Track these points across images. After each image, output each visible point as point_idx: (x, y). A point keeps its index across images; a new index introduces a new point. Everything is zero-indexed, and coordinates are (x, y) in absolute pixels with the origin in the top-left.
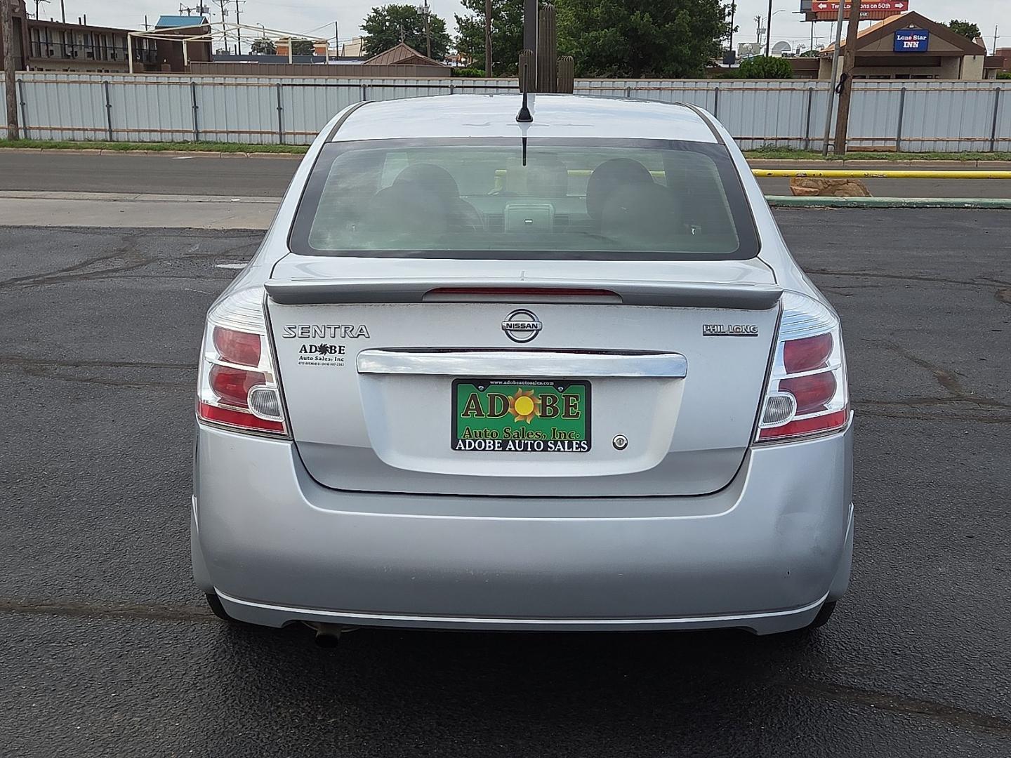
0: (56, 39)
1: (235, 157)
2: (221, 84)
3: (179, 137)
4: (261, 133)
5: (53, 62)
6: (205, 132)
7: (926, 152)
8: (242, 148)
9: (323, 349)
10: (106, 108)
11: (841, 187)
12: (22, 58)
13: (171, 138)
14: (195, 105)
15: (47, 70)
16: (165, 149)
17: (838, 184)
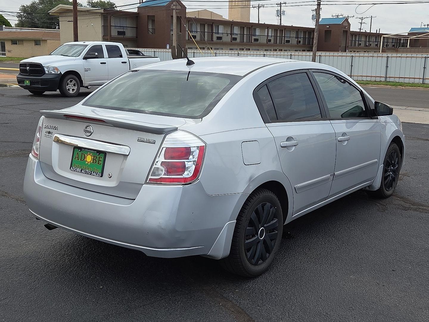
0: (363, 39)
1: (397, 88)
2: (400, 57)
3: (378, 79)
4: (414, 78)
5: (360, 48)
6: (390, 77)
8: (401, 84)
9: (49, 132)
10: (351, 67)
12: (346, 47)
13: (375, 79)
14: (387, 65)
15: (357, 52)
16: (368, 84)
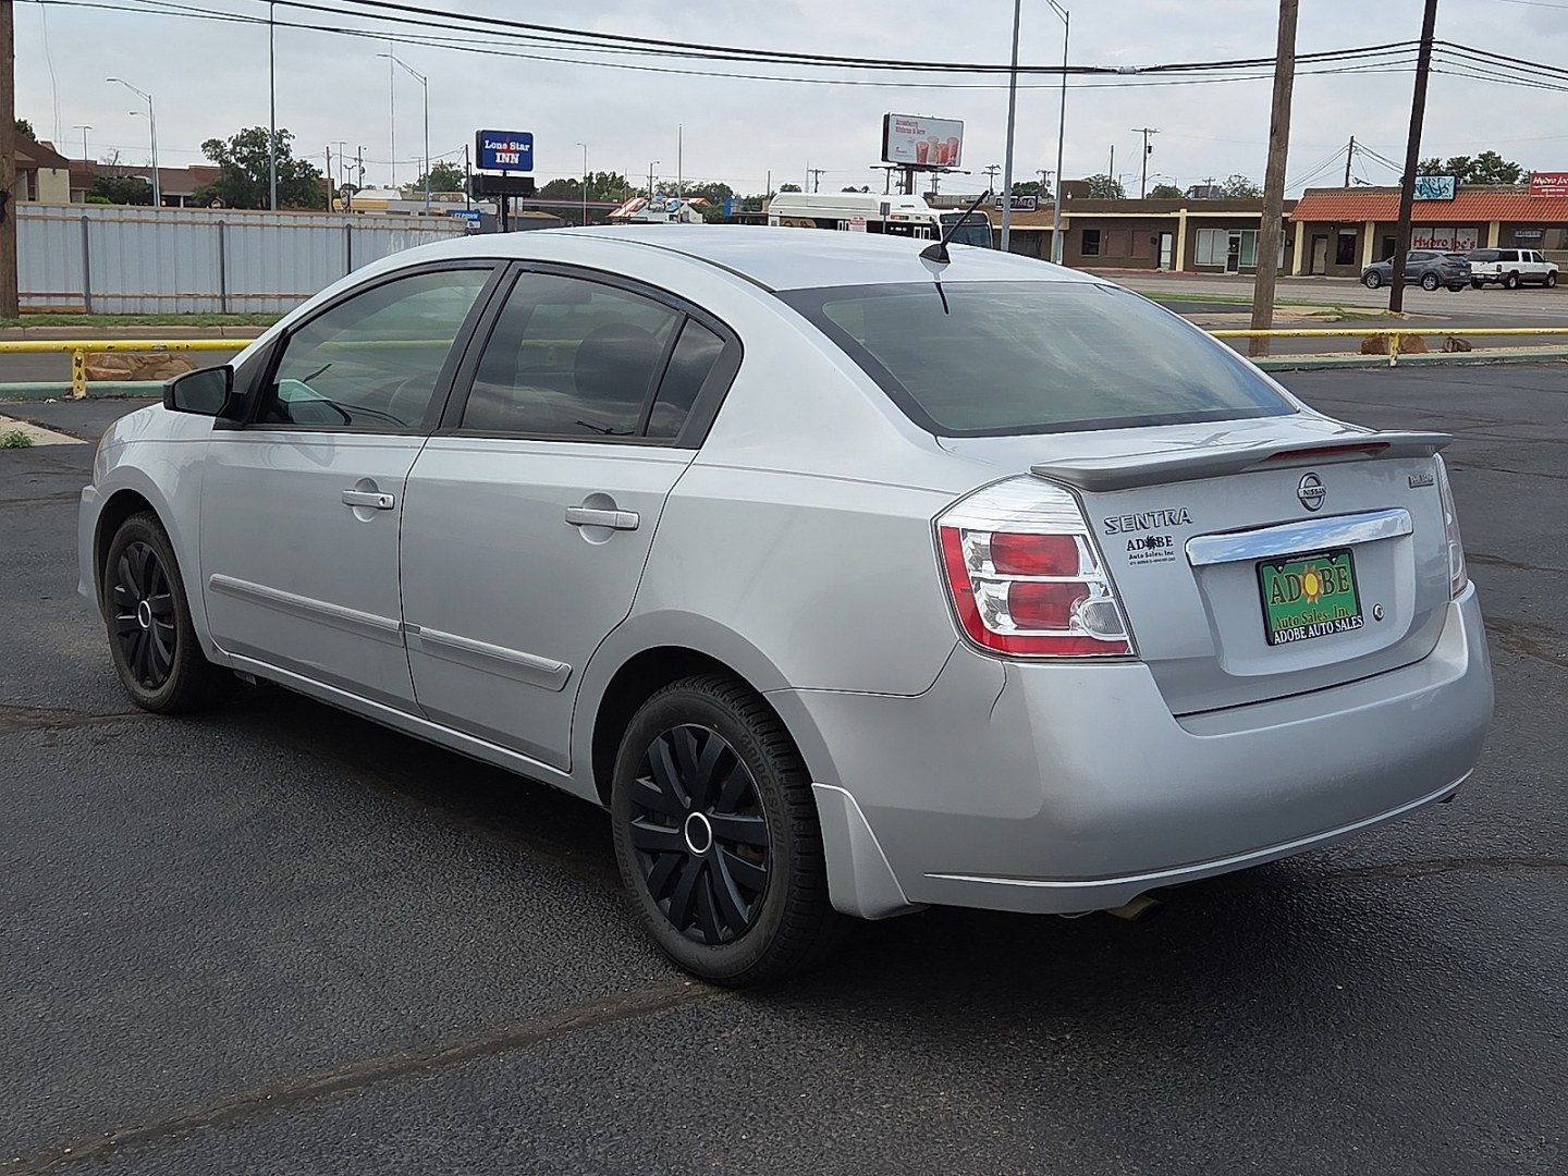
7: (130, 314)
9: (1151, 543)
11: (162, 367)
17: (158, 361)
